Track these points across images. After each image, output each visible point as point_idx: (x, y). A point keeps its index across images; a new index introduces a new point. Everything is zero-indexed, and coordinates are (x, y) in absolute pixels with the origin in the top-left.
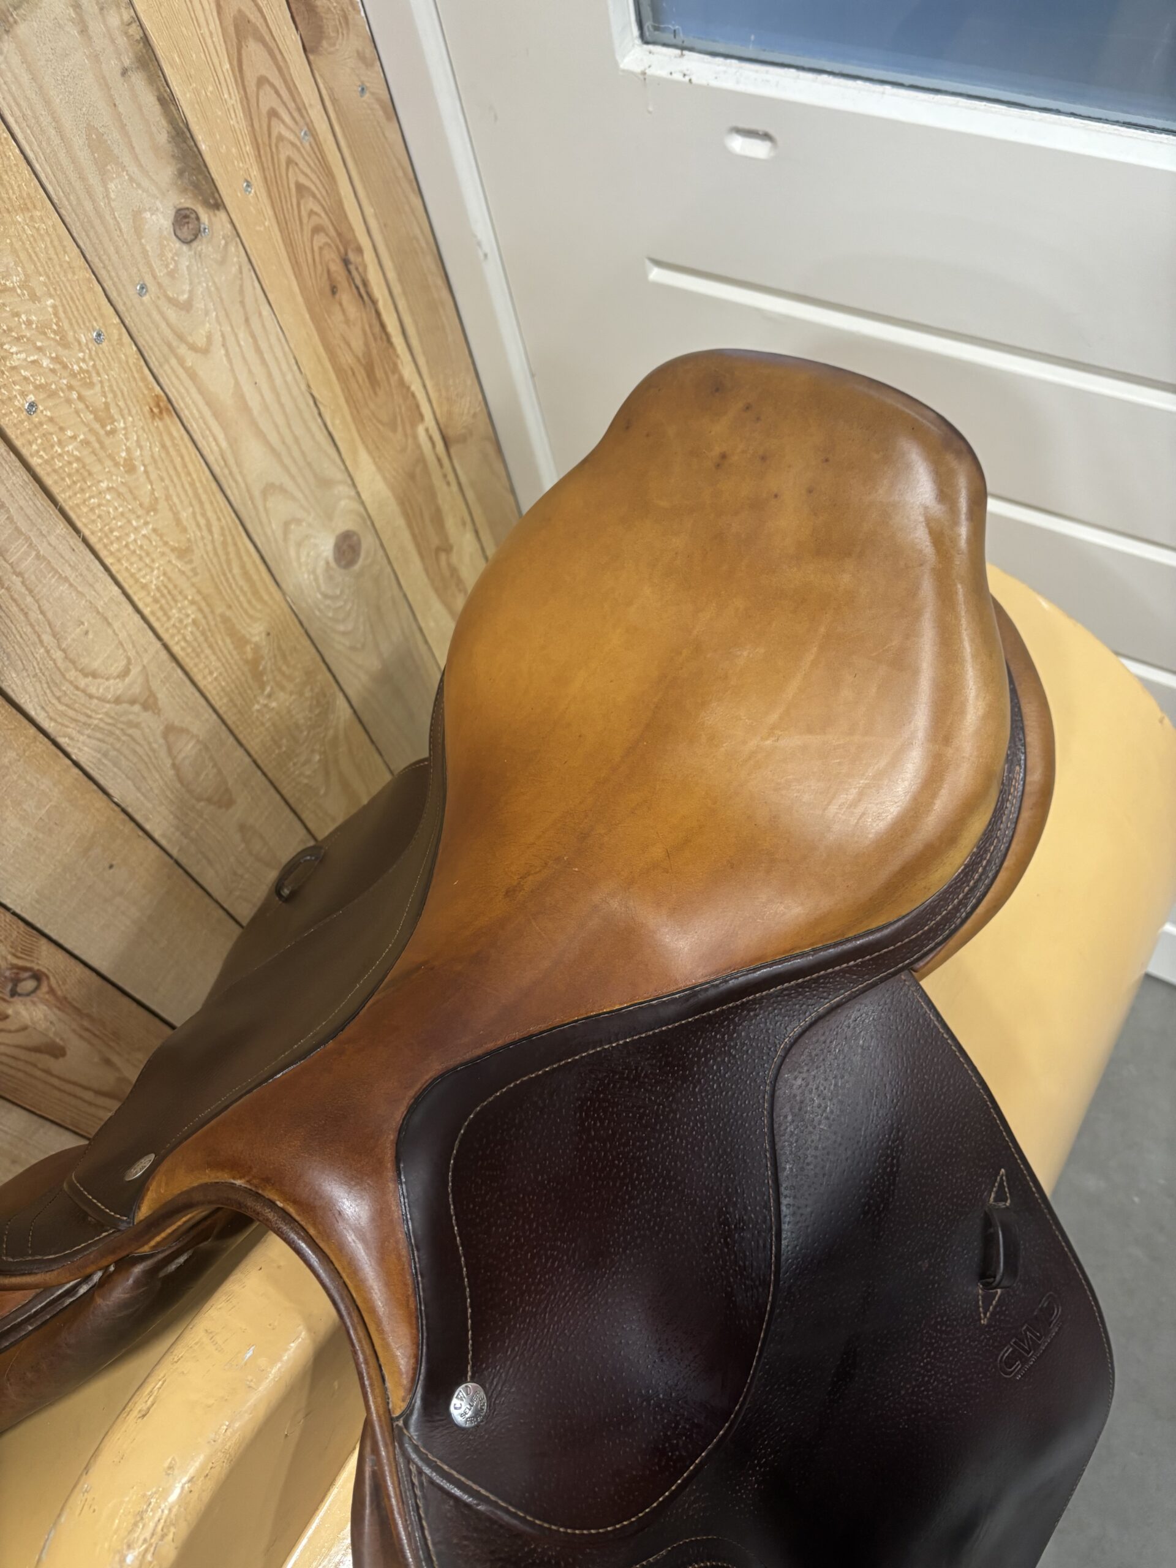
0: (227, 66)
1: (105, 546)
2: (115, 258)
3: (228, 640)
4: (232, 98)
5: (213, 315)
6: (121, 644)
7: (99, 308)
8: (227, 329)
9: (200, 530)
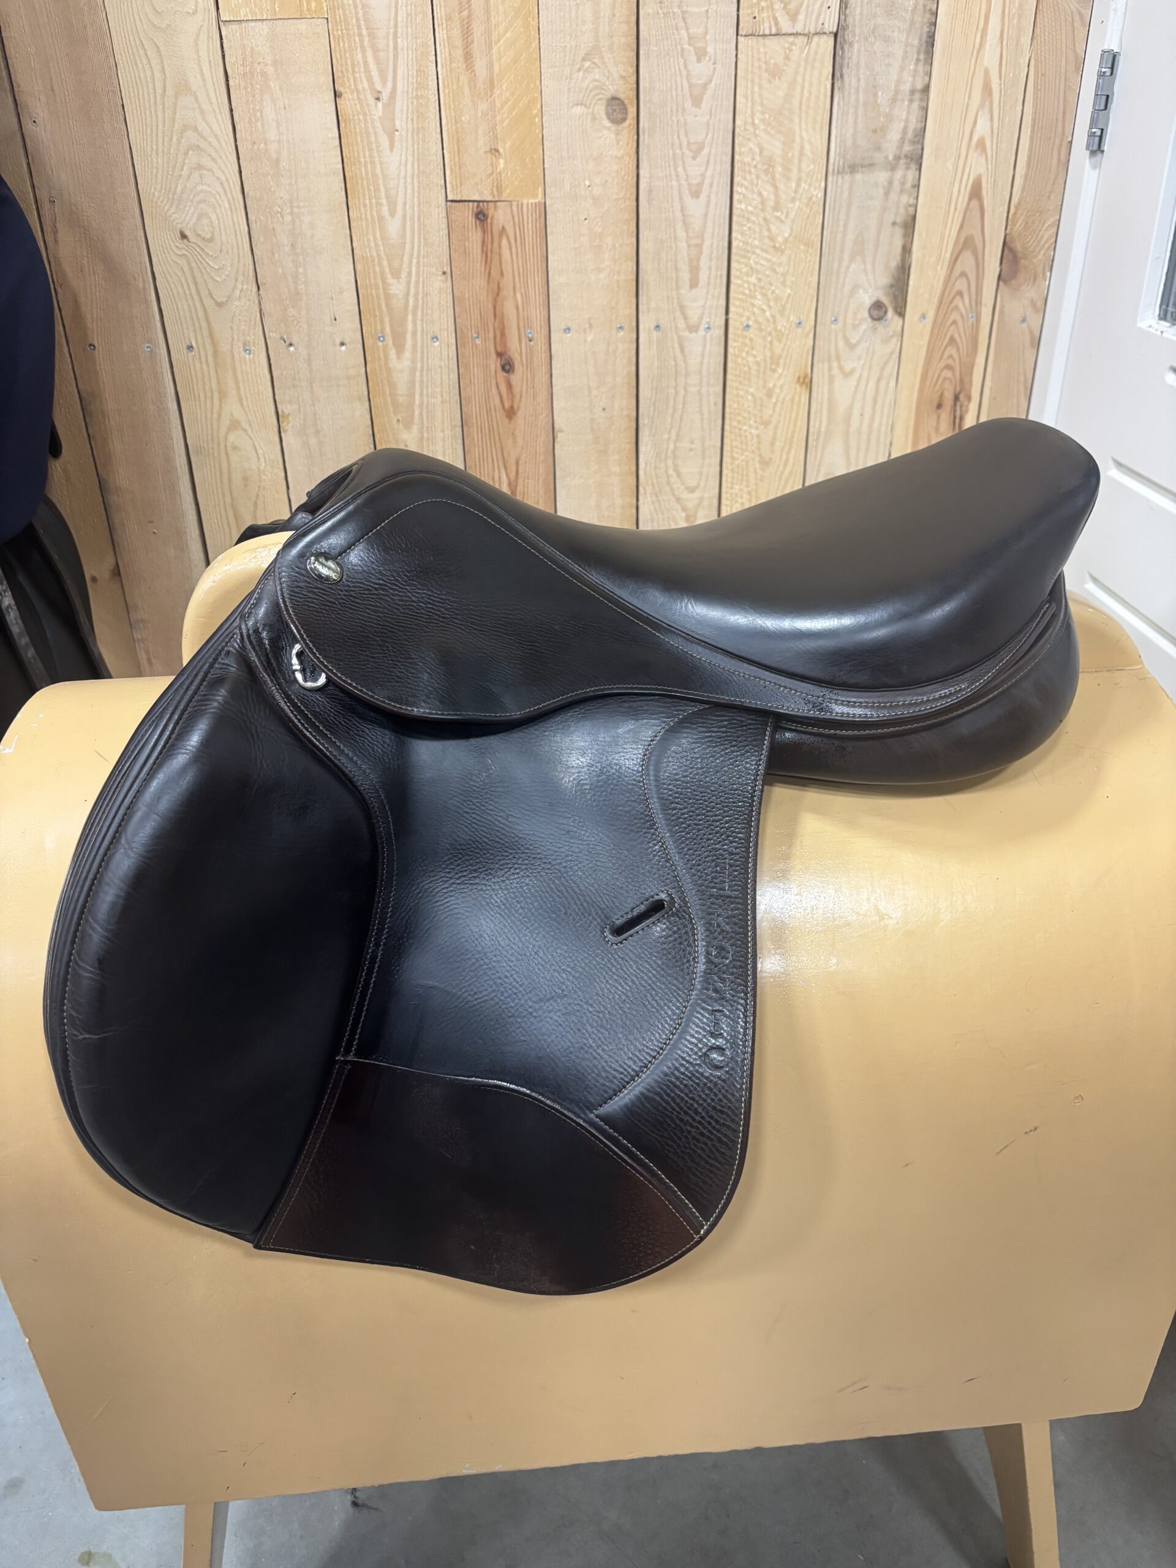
0: (948, 255)
1: (730, 418)
2: (832, 296)
4: (942, 271)
5: (862, 362)
6: (701, 473)
7: (809, 312)
8: (865, 374)
9: (781, 460)
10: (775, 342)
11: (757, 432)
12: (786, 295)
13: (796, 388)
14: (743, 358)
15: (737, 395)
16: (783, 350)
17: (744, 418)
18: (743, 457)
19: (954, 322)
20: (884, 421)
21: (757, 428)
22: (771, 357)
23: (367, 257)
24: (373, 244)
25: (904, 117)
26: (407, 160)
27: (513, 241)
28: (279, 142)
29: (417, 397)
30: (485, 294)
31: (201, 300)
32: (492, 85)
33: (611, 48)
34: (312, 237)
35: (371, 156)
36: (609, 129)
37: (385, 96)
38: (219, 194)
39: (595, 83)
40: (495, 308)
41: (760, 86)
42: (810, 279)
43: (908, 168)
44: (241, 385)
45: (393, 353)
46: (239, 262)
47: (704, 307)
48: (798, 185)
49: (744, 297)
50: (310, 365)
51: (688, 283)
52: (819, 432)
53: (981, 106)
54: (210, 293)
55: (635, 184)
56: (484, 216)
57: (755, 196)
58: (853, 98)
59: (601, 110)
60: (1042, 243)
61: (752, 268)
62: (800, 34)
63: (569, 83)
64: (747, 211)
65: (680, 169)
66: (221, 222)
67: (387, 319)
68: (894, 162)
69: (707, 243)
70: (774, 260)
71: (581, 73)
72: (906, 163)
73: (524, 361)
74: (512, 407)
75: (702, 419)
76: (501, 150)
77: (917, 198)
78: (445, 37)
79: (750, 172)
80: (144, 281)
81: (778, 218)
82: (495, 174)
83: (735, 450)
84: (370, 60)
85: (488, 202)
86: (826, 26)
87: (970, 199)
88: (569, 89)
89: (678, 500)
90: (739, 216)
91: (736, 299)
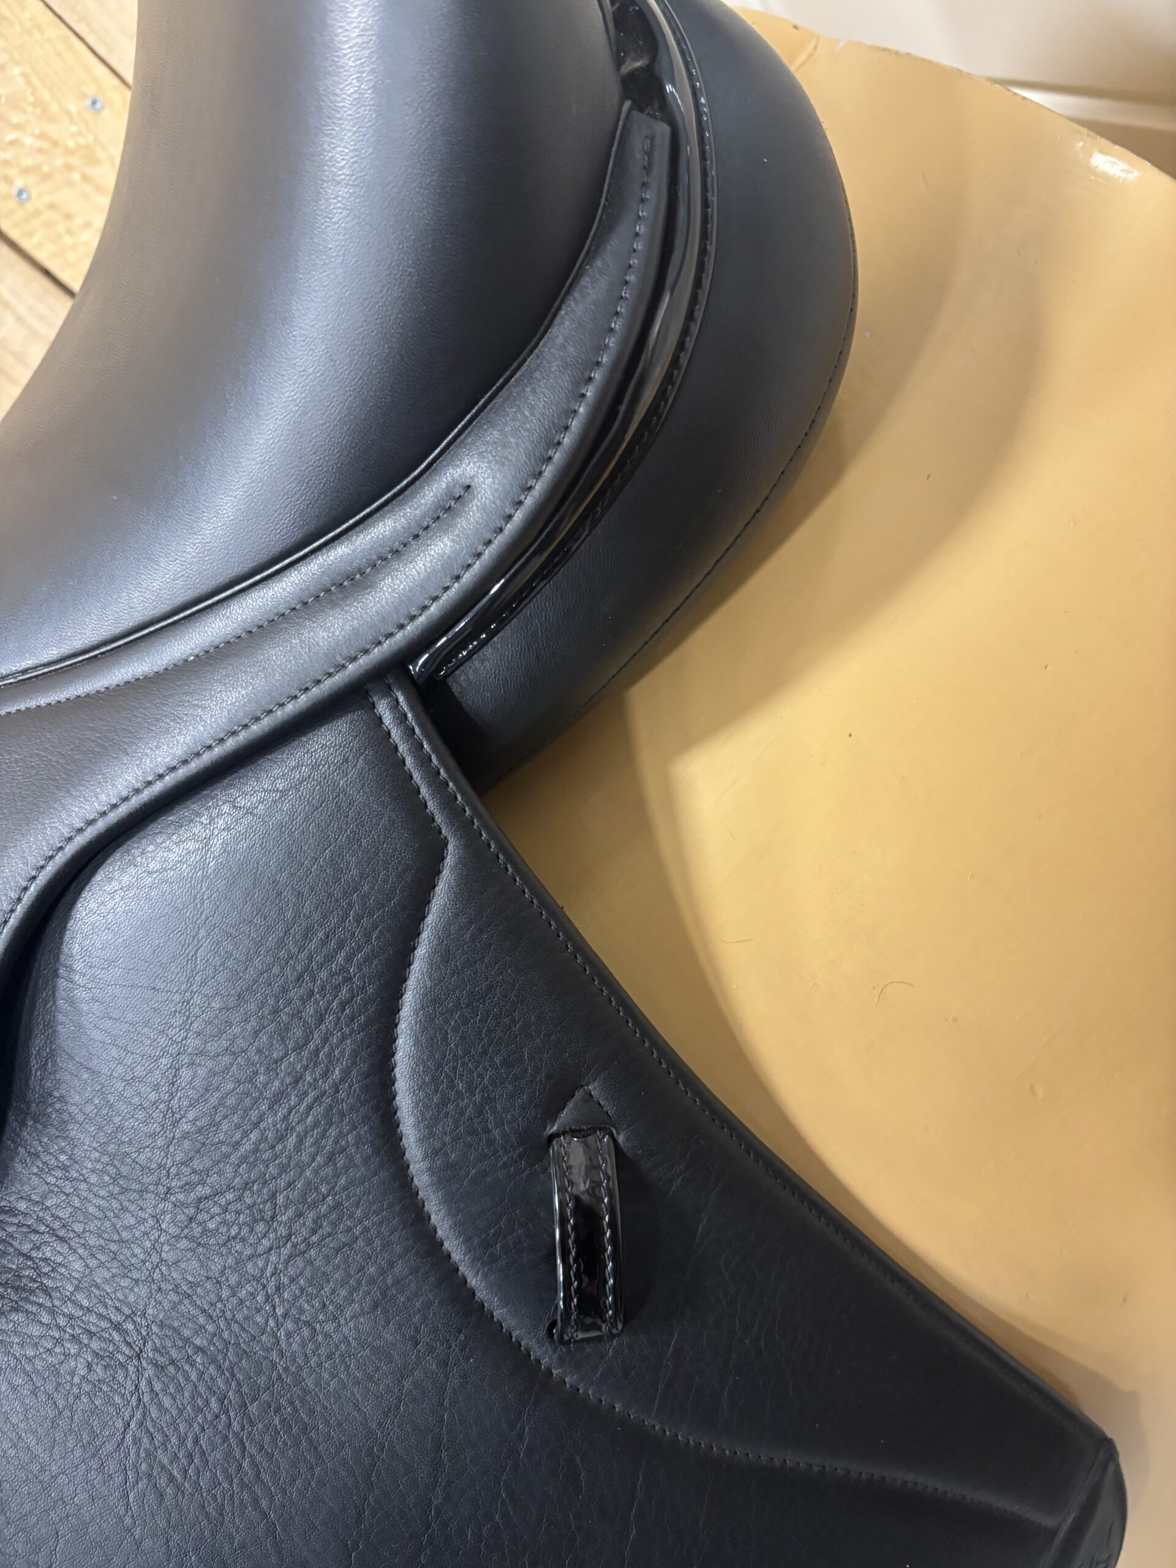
14: (73, 248)
42: (27, 15)
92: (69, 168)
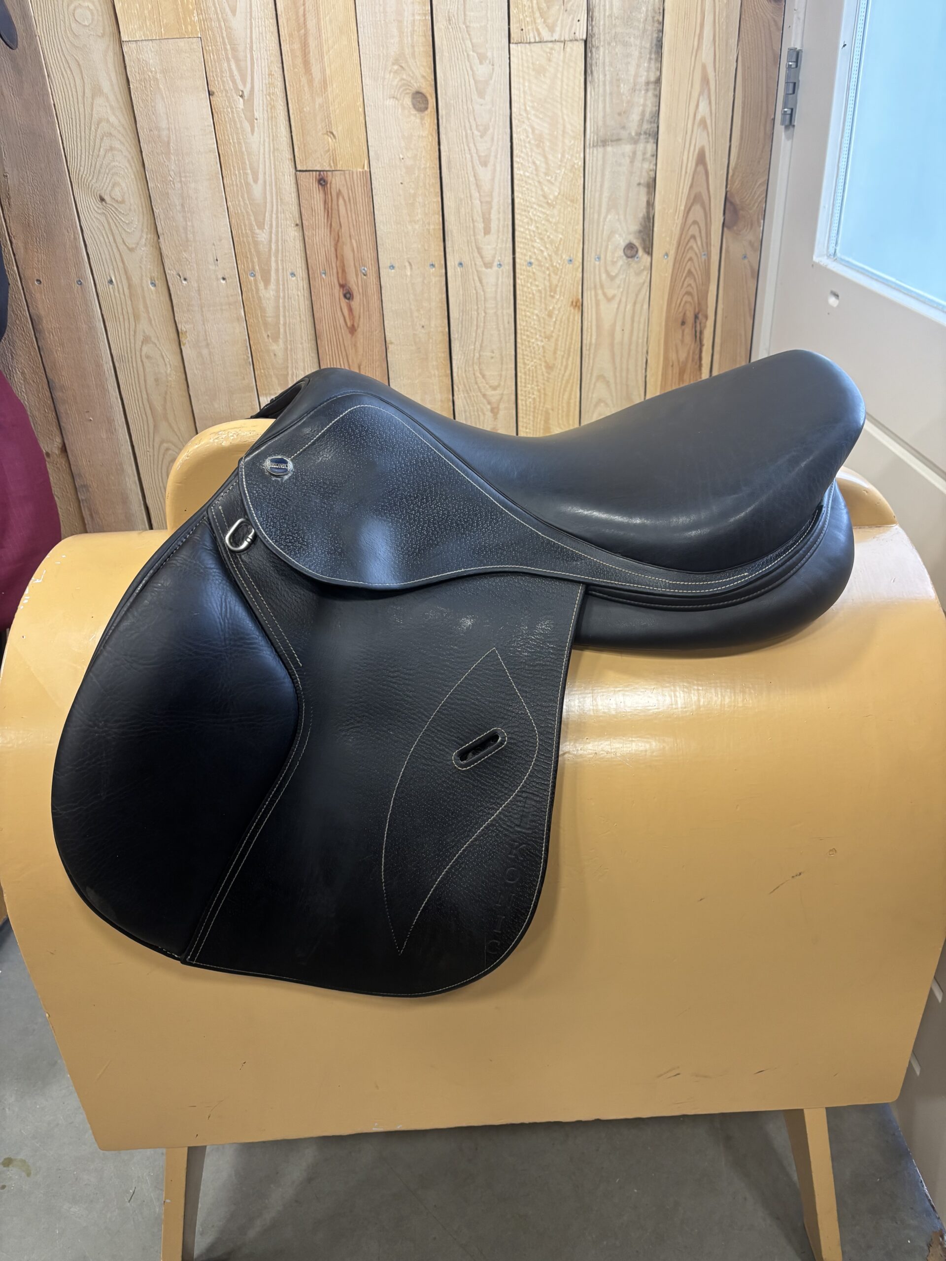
0: (683, 208)
1: (521, 334)
2: (594, 240)
3: (542, 422)
4: (679, 221)
5: (621, 290)
6: (501, 376)
7: (577, 252)
8: (624, 300)
9: (562, 365)
10: (552, 275)
11: (543, 344)
12: (559, 239)
13: (571, 310)
14: (528, 288)
15: (526, 316)
16: (559, 281)
17: (531, 333)
18: (533, 363)
19: (691, 259)
20: (641, 335)
21: (542, 341)
22: (550, 286)
23: (238, 213)
24: (242, 203)
25: (642, 101)
26: (264, 141)
27: (347, 200)
28: (169, 129)
29: (282, 319)
30: (328, 240)
31: (117, 247)
32: (324, 84)
33: (413, 54)
34: (196, 199)
35: (238, 139)
36: (415, 115)
37: (246, 94)
38: (127, 168)
39: (403, 82)
40: (336, 250)
41: (529, 81)
42: (577, 227)
43: (647, 142)
44: (150, 310)
45: (261, 285)
46: (143, 218)
47: (495, 249)
48: (563, 156)
49: (526, 241)
50: (200, 295)
51: (483, 231)
52: (590, 344)
53: (701, 93)
54: (123, 241)
55: (438, 157)
56: (324, 181)
57: (530, 165)
58: (601, 90)
59: (408, 101)
60: (756, 197)
61: (531, 219)
62: (558, 41)
63: (383, 82)
64: (525, 176)
65: (472, 145)
66: (130, 190)
67: (256, 260)
68: (636, 137)
69: (495, 201)
70: (548, 212)
71: (392, 74)
72: (646, 138)
73: (361, 291)
74: (353, 325)
75: (499, 335)
76: (335, 133)
77: (656, 164)
78: (288, 49)
79: (525, 147)
80: (74, 233)
81: (549, 181)
82: (331, 151)
83: (526, 357)
84: (233, 67)
85: (327, 171)
86: (577, 34)
87: (697, 165)
88: (383, 86)
89: (484, 396)
90: (519, 180)
91: (521, 242)
92: (548, 269)
